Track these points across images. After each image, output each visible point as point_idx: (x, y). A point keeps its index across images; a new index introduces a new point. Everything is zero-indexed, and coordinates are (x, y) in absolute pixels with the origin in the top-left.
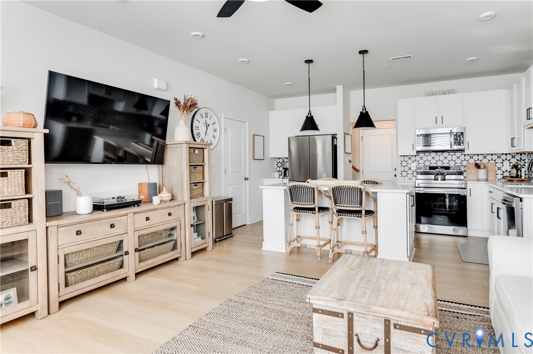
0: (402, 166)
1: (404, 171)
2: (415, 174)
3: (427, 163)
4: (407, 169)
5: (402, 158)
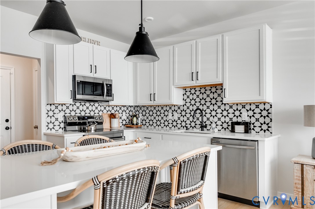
0: (48, 116)
1: (51, 122)
2: (62, 125)
3: (73, 113)
4: (53, 119)
5: (49, 107)
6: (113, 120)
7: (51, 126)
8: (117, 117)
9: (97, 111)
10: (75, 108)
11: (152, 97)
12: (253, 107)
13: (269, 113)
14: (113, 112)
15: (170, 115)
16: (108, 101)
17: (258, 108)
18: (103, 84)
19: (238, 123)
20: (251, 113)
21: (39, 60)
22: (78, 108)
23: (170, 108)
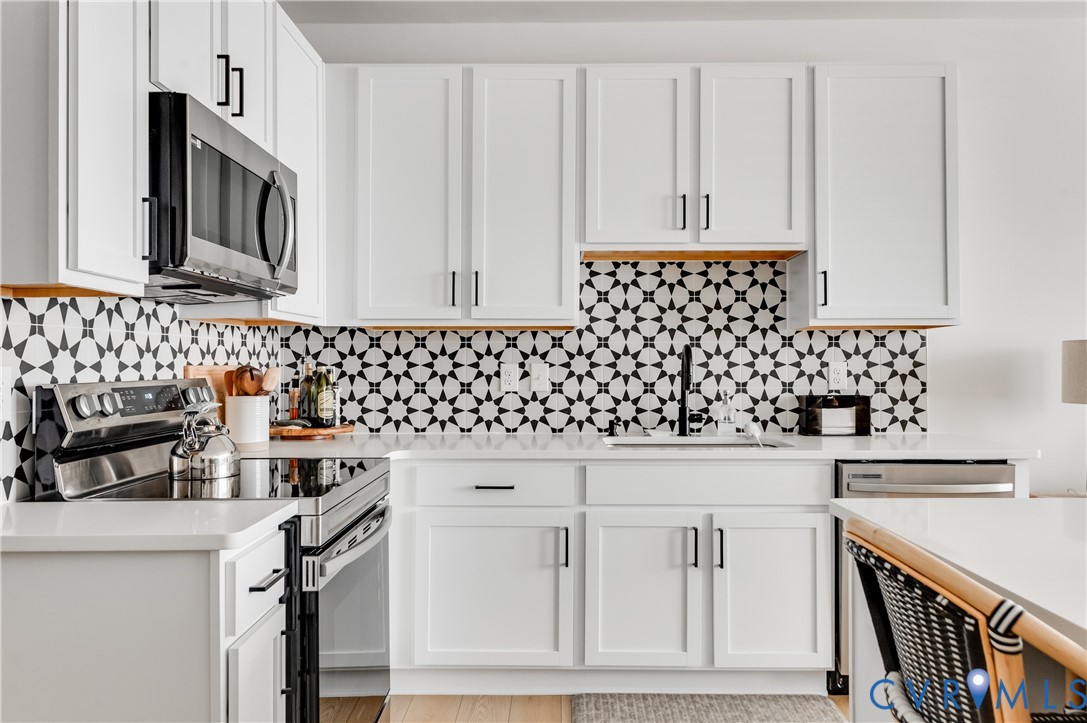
11: (462, 284)
13: (917, 364)
15: (511, 371)
17: (883, 345)
20: (858, 364)
23: (512, 343)
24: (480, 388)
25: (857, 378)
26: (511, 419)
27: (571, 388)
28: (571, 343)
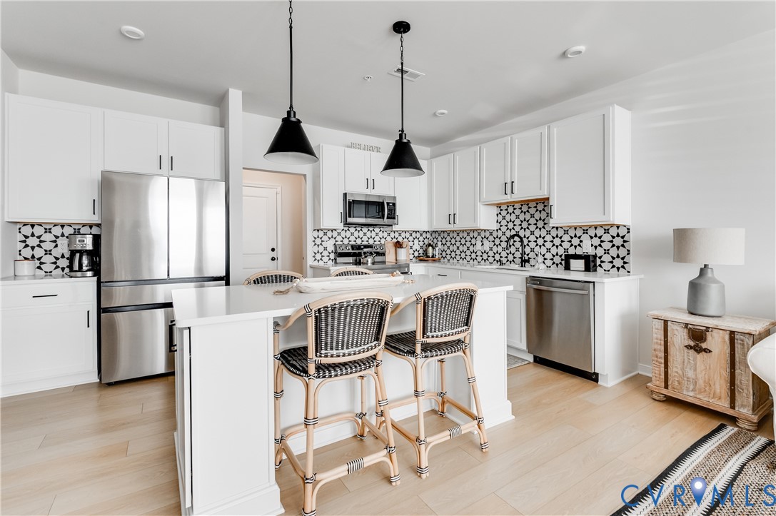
0: (315, 244)
1: (318, 252)
2: (332, 256)
3: (346, 241)
4: (321, 249)
5: (316, 234)
6: (398, 250)
7: (318, 256)
8: (404, 246)
9: (377, 239)
10: (348, 234)
11: (452, 218)
12: (600, 232)
13: (625, 241)
14: (400, 239)
15: (479, 243)
16: (391, 225)
17: (608, 233)
18: (383, 203)
19: (576, 257)
20: (596, 241)
21: (305, 176)
22: (352, 234)
23: (479, 234)
24: (472, 249)
25: (596, 247)
26: (479, 259)
27: (495, 249)
28: (495, 234)
